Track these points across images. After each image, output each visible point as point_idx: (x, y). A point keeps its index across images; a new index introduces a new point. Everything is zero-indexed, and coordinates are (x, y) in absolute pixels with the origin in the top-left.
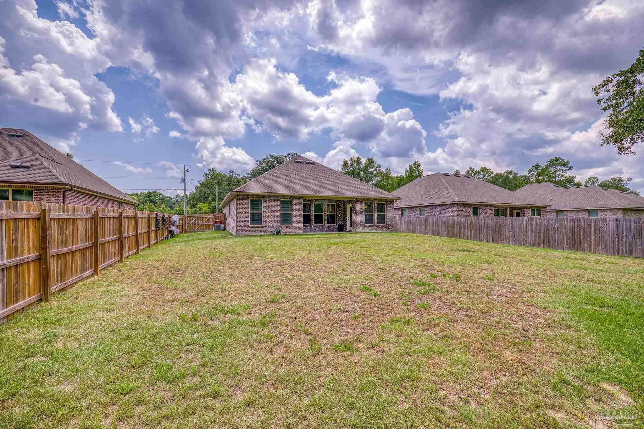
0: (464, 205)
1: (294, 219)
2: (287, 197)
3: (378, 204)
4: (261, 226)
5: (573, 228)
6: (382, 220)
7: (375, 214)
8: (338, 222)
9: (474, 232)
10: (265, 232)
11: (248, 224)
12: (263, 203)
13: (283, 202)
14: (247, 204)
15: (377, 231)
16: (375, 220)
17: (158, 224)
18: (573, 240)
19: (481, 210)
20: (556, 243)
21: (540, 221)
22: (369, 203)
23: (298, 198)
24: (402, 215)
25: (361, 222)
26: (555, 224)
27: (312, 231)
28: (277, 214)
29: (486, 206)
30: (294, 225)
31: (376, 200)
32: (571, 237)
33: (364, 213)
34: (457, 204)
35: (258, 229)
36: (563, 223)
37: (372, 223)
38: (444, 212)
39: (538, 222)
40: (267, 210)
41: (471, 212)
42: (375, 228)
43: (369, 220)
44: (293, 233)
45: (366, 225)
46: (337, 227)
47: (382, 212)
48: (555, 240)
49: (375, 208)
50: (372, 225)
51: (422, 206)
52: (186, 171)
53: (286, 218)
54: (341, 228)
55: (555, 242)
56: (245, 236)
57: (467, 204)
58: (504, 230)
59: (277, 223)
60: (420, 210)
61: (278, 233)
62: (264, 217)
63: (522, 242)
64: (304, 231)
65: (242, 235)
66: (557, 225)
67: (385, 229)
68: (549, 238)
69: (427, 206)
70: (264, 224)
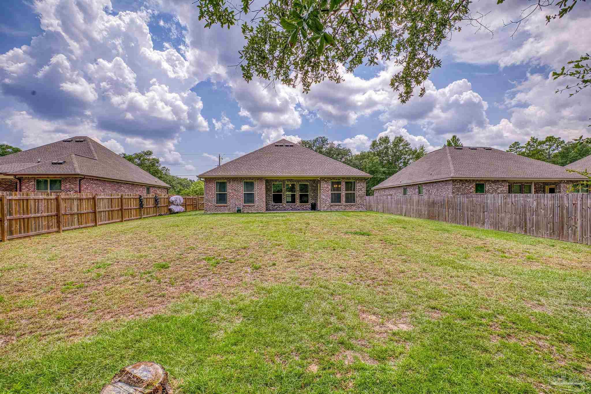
0: (462, 181)
1: (256, 198)
2: (250, 178)
3: (346, 183)
4: (226, 205)
5: (554, 209)
6: (351, 199)
7: (343, 193)
8: (311, 201)
9: (451, 212)
10: (229, 210)
11: (214, 203)
12: (228, 184)
13: (246, 183)
14: (213, 186)
15: (344, 211)
16: (343, 199)
17: (141, 203)
18: (553, 224)
19: (487, 187)
20: (534, 228)
21: (516, 199)
22: (335, 182)
23: (260, 179)
24: (405, 193)
25: (326, 200)
26: (533, 203)
27: (284, 210)
28: (240, 194)
29: (496, 182)
30: (256, 204)
31: (343, 178)
32: (551, 220)
33: (330, 192)
34: (453, 180)
35: (223, 208)
36: (542, 201)
37: (340, 202)
38: (440, 190)
39: (513, 200)
40: (231, 191)
41: (473, 189)
42: (342, 207)
43: (336, 198)
44: (255, 212)
45: (332, 204)
46: (310, 206)
47: (351, 190)
48: (533, 223)
49: (343, 186)
50: (339, 204)
51: (421, 184)
52: (221, 159)
53: (249, 198)
54: (314, 207)
55: (533, 226)
56: (211, 214)
57: (466, 180)
58: (478, 209)
59: (240, 203)
60: (419, 188)
61: (239, 211)
62: (228, 197)
63: (497, 226)
64: (267, 210)
65: (209, 212)
66: (535, 203)
67: (354, 208)
68: (526, 219)
69: (425, 183)
70: (228, 203)
